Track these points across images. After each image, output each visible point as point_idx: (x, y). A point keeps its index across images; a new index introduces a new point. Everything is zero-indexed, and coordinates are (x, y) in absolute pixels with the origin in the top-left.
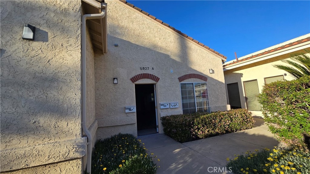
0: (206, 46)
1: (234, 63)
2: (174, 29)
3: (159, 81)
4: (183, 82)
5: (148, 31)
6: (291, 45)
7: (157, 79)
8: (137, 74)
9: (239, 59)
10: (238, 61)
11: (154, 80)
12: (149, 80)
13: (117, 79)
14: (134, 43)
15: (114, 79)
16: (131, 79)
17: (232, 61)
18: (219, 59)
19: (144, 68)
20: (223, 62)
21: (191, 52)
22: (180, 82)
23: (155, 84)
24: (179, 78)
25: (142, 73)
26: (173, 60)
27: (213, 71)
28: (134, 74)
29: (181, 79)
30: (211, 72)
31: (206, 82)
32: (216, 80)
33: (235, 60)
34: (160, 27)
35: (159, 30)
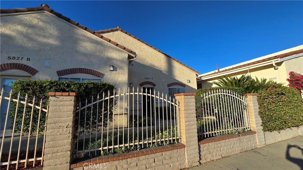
0: (186, 65)
2: (166, 55)
3: (156, 86)
4: (170, 88)
5: (150, 56)
7: (154, 85)
8: (144, 81)
12: (150, 85)
13: (132, 84)
14: (142, 63)
15: (131, 84)
16: (140, 84)
18: (193, 74)
19: (147, 78)
20: (197, 75)
22: (168, 87)
23: (153, 88)
24: (167, 85)
25: (146, 81)
26: (165, 74)
27: (190, 81)
28: (141, 82)
29: (169, 85)
30: (188, 82)
31: (184, 88)
32: (191, 87)
34: (158, 53)
35: (157, 55)
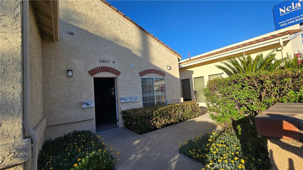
0: (165, 45)
1: (187, 61)
2: (136, 25)
3: (120, 75)
4: (143, 77)
5: (109, 22)
6: (232, 48)
7: (118, 73)
8: (96, 67)
9: (192, 58)
10: (190, 60)
11: (115, 74)
12: (109, 73)
13: (72, 71)
14: (93, 33)
15: (68, 71)
16: (89, 72)
17: (185, 60)
18: (175, 57)
19: (104, 61)
20: (179, 60)
21: (152, 49)
22: (141, 76)
23: (116, 78)
24: (139, 73)
25: (102, 66)
26: (135, 55)
27: (170, 67)
28: (92, 67)
29: (142, 74)
30: (169, 68)
31: (164, 77)
32: (173, 76)
33: (188, 59)
34: (122, 20)
35: (121, 23)
